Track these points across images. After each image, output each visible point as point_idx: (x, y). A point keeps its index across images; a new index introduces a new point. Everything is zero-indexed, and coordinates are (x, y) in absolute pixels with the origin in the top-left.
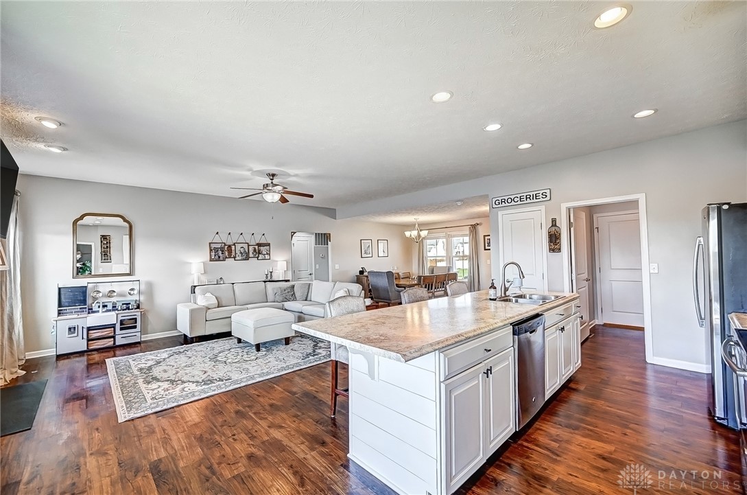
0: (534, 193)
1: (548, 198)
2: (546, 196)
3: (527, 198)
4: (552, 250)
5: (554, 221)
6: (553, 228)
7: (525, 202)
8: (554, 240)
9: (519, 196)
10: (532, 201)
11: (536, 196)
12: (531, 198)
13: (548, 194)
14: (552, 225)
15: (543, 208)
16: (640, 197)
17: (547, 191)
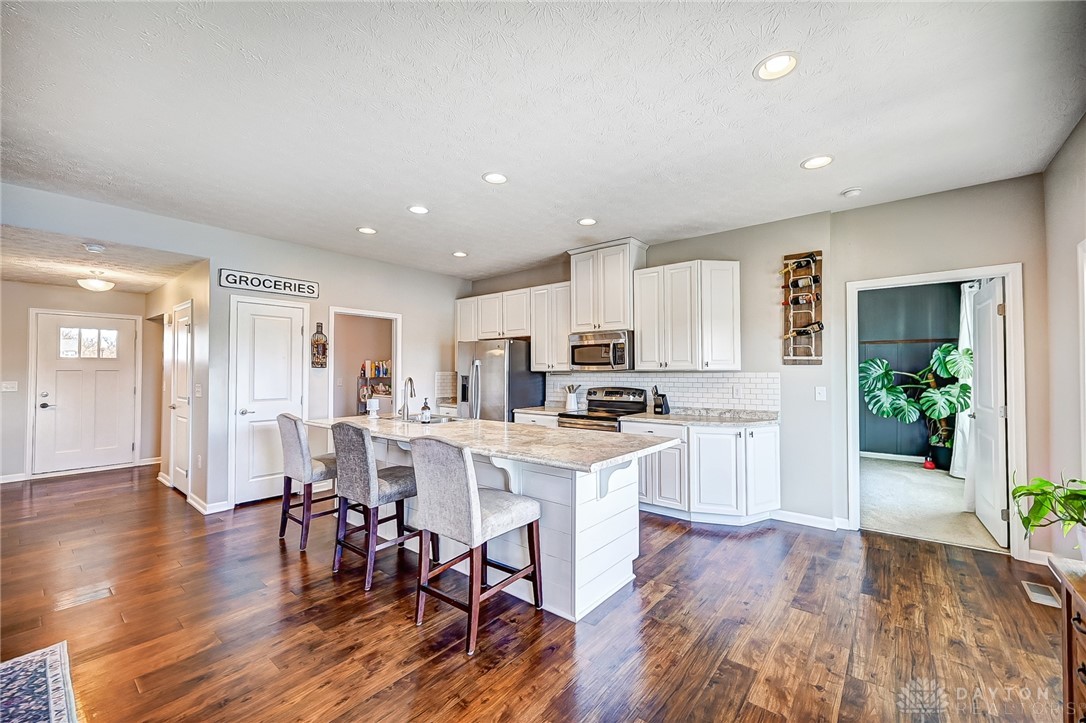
0: (298, 283)
1: (315, 295)
2: (314, 292)
3: (285, 286)
4: (314, 364)
5: (320, 326)
6: (318, 337)
7: (283, 291)
8: (319, 350)
9: (273, 279)
10: (293, 293)
11: (299, 288)
12: (292, 288)
13: (316, 289)
14: (317, 332)
15: (306, 306)
16: (398, 318)
17: (315, 285)
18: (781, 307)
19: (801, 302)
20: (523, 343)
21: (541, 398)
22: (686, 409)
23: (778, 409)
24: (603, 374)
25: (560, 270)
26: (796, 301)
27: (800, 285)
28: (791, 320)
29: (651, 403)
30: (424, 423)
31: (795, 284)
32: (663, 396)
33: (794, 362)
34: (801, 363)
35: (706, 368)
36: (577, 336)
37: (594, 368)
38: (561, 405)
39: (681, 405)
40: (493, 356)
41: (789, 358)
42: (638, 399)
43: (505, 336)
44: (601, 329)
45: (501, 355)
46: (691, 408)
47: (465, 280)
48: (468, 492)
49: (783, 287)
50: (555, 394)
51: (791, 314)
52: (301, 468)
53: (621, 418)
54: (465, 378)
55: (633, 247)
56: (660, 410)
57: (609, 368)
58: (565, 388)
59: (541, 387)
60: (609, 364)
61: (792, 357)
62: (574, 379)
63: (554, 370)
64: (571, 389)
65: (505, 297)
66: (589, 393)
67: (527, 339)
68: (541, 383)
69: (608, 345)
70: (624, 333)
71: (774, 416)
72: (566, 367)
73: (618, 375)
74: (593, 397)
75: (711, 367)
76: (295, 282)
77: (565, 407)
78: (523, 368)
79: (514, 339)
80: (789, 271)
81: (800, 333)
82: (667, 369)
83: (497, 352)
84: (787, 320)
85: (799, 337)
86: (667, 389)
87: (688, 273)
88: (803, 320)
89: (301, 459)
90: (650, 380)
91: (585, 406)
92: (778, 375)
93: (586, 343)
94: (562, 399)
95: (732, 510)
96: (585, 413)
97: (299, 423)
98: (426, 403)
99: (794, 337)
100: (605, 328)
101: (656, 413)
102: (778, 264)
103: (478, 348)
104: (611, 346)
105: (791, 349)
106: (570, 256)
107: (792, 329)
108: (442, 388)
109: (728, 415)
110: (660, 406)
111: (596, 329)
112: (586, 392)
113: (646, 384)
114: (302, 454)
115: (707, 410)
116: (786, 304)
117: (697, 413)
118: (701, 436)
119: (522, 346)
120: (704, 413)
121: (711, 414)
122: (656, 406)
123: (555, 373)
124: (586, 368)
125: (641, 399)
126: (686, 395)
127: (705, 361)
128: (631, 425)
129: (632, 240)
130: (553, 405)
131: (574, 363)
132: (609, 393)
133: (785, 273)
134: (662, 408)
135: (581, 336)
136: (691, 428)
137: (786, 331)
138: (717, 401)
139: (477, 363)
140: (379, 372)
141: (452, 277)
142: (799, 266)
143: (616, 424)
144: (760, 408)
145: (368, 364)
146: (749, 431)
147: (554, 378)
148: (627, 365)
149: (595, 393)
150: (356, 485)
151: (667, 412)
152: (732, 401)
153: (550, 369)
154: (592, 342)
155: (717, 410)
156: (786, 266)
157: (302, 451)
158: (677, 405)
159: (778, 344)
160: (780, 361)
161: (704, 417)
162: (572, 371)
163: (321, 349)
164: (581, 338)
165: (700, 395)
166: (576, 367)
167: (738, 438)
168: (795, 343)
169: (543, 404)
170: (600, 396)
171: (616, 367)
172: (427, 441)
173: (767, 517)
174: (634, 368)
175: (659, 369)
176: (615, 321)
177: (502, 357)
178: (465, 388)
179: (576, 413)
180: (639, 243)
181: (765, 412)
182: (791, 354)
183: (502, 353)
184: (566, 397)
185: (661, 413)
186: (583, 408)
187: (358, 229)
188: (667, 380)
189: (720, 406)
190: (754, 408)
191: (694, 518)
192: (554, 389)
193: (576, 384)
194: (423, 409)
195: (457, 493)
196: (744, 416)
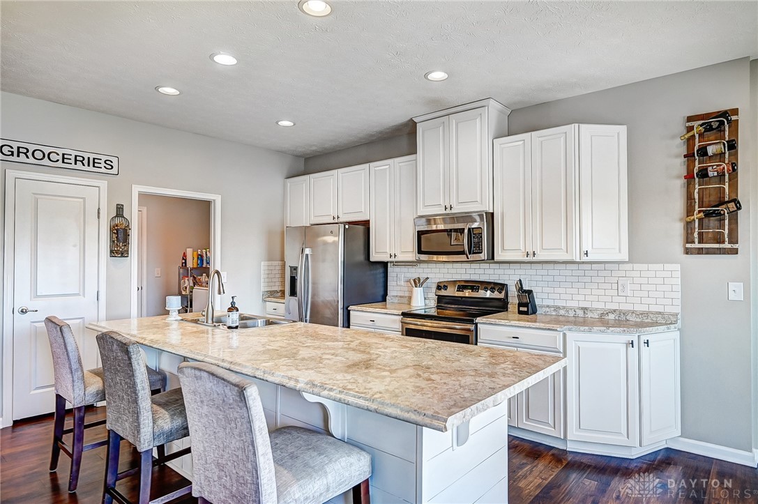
0: (92, 156)
1: (114, 171)
2: (112, 167)
3: (76, 160)
4: (113, 253)
5: (120, 209)
6: (117, 221)
7: (73, 166)
8: (119, 240)
9: (61, 152)
10: (86, 168)
11: (94, 163)
12: (86, 162)
13: (115, 164)
14: (118, 216)
15: (103, 184)
16: (216, 199)
17: (115, 160)
18: (683, 181)
19: (711, 174)
20: (361, 228)
21: (381, 292)
22: (557, 308)
23: (677, 310)
24: (456, 265)
25: (404, 143)
26: (703, 174)
27: (710, 153)
28: (696, 196)
29: (513, 300)
30: (230, 328)
31: (703, 152)
32: (530, 292)
33: (700, 251)
34: (709, 252)
35: (585, 259)
36: (424, 220)
37: (444, 258)
38: (405, 300)
39: (550, 303)
40: (325, 243)
41: (693, 246)
42: (496, 295)
43: (341, 220)
44: (453, 211)
45: (334, 242)
46: (564, 307)
47: (297, 156)
48: (254, 454)
49: (685, 156)
50: (399, 288)
51: (696, 191)
52: (70, 387)
53: (478, 320)
54: (294, 269)
55: (493, 112)
56: (525, 309)
57: (463, 258)
58: (409, 281)
59: (382, 280)
60: (463, 253)
61: (697, 245)
62: (421, 270)
63: (397, 259)
64: (417, 282)
65: (340, 175)
66: (439, 288)
67: (366, 224)
68: (382, 275)
69: (462, 231)
70: (481, 216)
71: (673, 319)
72: (412, 255)
73: (473, 266)
74: (443, 293)
75: (591, 258)
76: (89, 155)
77: (409, 304)
78: (361, 258)
79: (350, 223)
80: (693, 136)
81: (708, 215)
82: (535, 259)
83: (330, 239)
84: (690, 197)
85: (706, 221)
86: (534, 284)
87: (562, 140)
88: (712, 198)
89: (69, 376)
90: (512, 272)
91: (433, 303)
92: (678, 267)
93: (434, 227)
94: (407, 294)
95: (622, 440)
96: (433, 312)
97: (65, 329)
98: (233, 303)
99: (700, 220)
100: (457, 209)
101: (520, 312)
102: (679, 127)
103: (309, 234)
104: (466, 231)
105: (696, 235)
106: (416, 123)
107: (697, 209)
108: (270, 280)
109: (611, 317)
110: (526, 305)
111: (448, 211)
112: (435, 286)
113: (510, 277)
114: (71, 369)
115: (584, 309)
116: (689, 177)
117: (571, 314)
118: (579, 344)
119: (359, 231)
120: (580, 313)
121: (589, 315)
122: (520, 305)
123: (398, 264)
124: (435, 258)
125: (502, 296)
126: (557, 290)
127: (584, 249)
128: (491, 330)
129: (492, 101)
130: (396, 300)
131: (420, 252)
132: (462, 288)
133: (688, 140)
134: (527, 306)
135: (429, 219)
136: (569, 334)
137: (690, 211)
138: (597, 298)
139: (307, 251)
140: (202, 261)
141: (281, 152)
142: (709, 128)
143: (472, 327)
144: (654, 309)
145: (189, 252)
146: (644, 338)
147: (397, 269)
148: (484, 255)
149: (445, 288)
150: (125, 418)
151: (534, 312)
152: (616, 299)
153: (393, 259)
154: (441, 227)
155: (597, 309)
156: (690, 129)
157: (70, 364)
158: (546, 303)
159: (678, 229)
160: (681, 250)
161: (582, 320)
162: (419, 262)
163: (121, 236)
164: (429, 222)
165: (575, 291)
166: (423, 257)
167: (630, 348)
168: (701, 227)
169: (384, 300)
170: (451, 292)
171: (471, 257)
172: (198, 373)
173: (663, 446)
174: (493, 258)
175: (526, 259)
176: (470, 200)
177: (335, 244)
178: (293, 280)
179: (422, 312)
180: (499, 106)
181: (660, 313)
182: (696, 240)
183: (335, 240)
184: (411, 292)
185: (526, 313)
186: (431, 306)
187: (157, 88)
188: (533, 272)
189: (601, 306)
190: (644, 308)
191: (571, 447)
192: (397, 282)
193: (423, 277)
194: (230, 310)
195: (239, 453)
196: (632, 318)
